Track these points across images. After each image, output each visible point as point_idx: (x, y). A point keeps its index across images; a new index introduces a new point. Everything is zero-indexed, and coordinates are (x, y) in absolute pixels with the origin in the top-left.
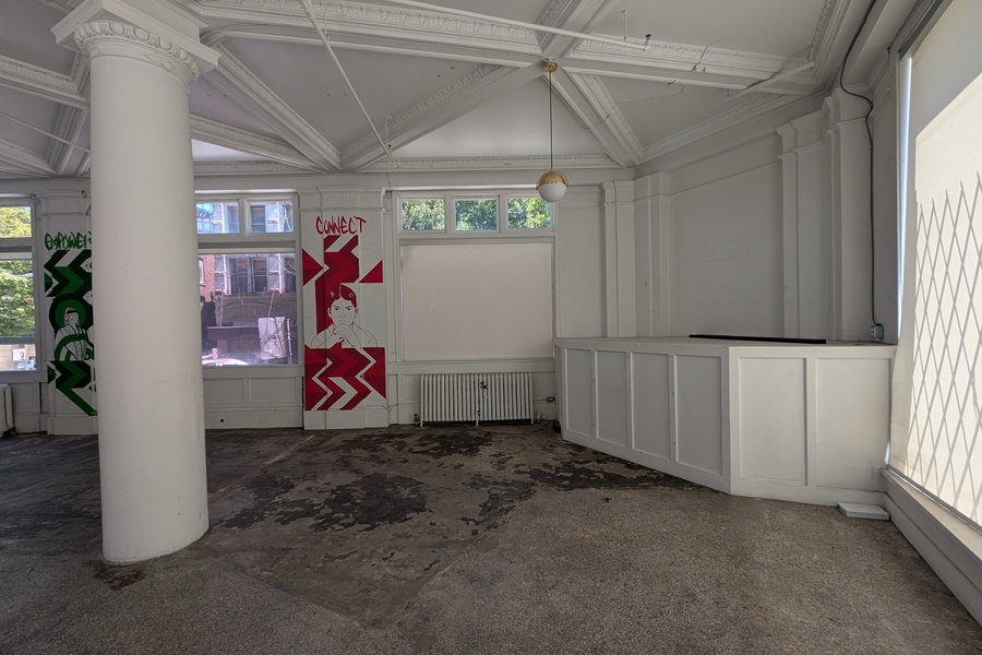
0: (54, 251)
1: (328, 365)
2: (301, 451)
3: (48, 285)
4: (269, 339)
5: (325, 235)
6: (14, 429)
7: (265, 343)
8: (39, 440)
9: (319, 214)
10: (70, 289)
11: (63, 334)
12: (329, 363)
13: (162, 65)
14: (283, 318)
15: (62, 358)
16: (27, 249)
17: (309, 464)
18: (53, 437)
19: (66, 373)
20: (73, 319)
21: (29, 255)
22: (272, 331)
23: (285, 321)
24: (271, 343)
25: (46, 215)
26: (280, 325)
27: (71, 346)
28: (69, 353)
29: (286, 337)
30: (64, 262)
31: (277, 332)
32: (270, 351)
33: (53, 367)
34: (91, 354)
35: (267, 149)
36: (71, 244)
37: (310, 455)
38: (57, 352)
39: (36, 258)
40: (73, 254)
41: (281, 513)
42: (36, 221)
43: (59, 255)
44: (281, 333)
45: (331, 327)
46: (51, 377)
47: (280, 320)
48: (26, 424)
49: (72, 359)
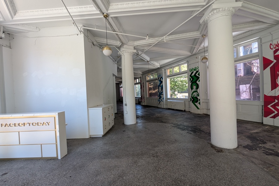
0: (191, 72)
1: (276, 102)
2: (265, 131)
3: (190, 80)
4: (244, 92)
5: (274, 49)
6: (185, 110)
7: (242, 93)
8: (189, 113)
9: (271, 42)
10: (194, 81)
11: (193, 91)
12: (276, 101)
13: (226, 15)
14: (249, 85)
15: (193, 96)
16: (186, 73)
17: (270, 136)
18: (191, 113)
19: (194, 100)
20: (195, 87)
21: (187, 74)
22: (245, 89)
23: (250, 86)
24: (244, 93)
25: (190, 65)
26: (248, 87)
27: (194, 93)
28: (194, 95)
29: (250, 91)
30: (193, 75)
31: (247, 90)
32: (244, 96)
33: (191, 98)
34: (198, 95)
35: (249, 27)
36: (194, 70)
37: (269, 133)
38: (192, 95)
39: (188, 75)
40: (195, 72)
41: (264, 151)
42: (188, 66)
43: (192, 73)
44: (248, 90)
45: (278, 88)
46: (191, 100)
47: (248, 86)
48: (187, 110)
49: (195, 96)
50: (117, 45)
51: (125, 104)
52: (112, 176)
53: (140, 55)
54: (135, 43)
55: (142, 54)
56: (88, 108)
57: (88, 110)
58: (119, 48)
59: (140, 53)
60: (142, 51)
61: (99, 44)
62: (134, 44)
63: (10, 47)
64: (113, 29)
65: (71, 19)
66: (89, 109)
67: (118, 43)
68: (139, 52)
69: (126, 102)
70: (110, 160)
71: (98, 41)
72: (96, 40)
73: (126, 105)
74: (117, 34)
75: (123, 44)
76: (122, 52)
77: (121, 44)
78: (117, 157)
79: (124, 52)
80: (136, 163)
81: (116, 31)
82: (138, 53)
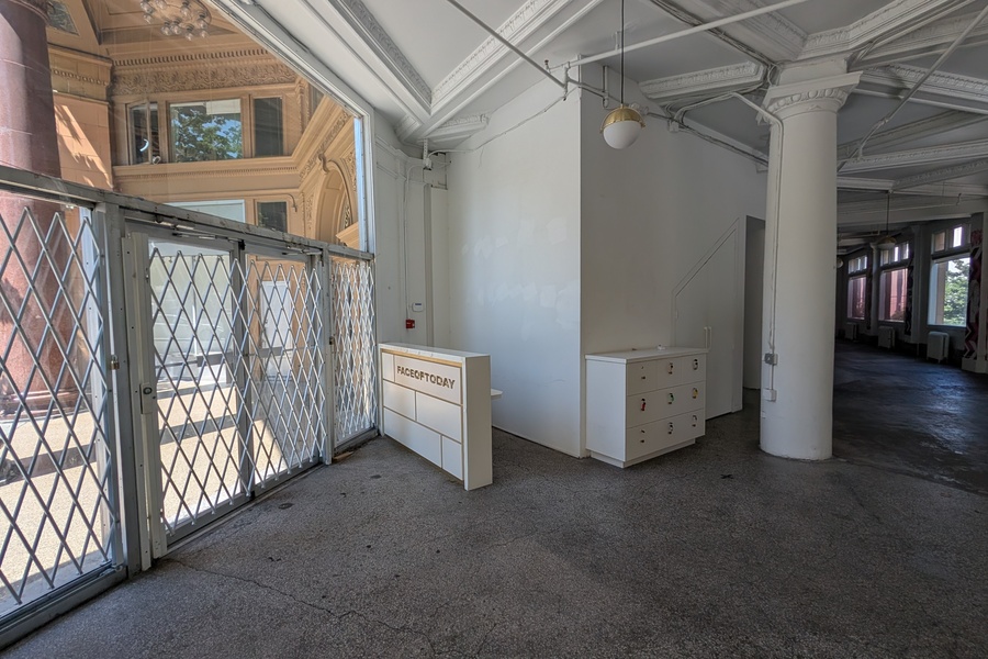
50: (742, 82)
51: (767, 355)
52: (515, 627)
53: (915, 92)
54: (852, 35)
55: (931, 79)
56: (584, 352)
57: (584, 362)
58: (758, 93)
59: (911, 77)
60: (927, 58)
61: (663, 107)
62: (848, 43)
63: (445, 187)
64: (683, 15)
65: (521, 59)
66: (587, 357)
67: (750, 72)
68: (902, 74)
69: (773, 348)
70: (566, 565)
71: (660, 92)
72: (645, 95)
73: (771, 359)
74: (716, 31)
75: (772, 68)
76: (771, 109)
77: (762, 68)
78: (596, 570)
79: (781, 102)
80: (635, 639)
81: (704, 16)
82: (899, 80)
